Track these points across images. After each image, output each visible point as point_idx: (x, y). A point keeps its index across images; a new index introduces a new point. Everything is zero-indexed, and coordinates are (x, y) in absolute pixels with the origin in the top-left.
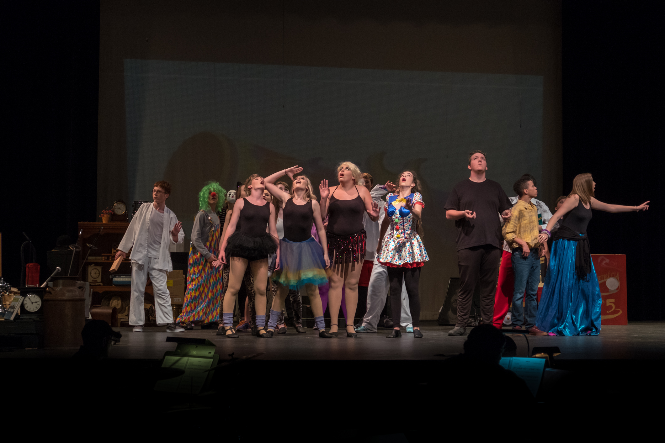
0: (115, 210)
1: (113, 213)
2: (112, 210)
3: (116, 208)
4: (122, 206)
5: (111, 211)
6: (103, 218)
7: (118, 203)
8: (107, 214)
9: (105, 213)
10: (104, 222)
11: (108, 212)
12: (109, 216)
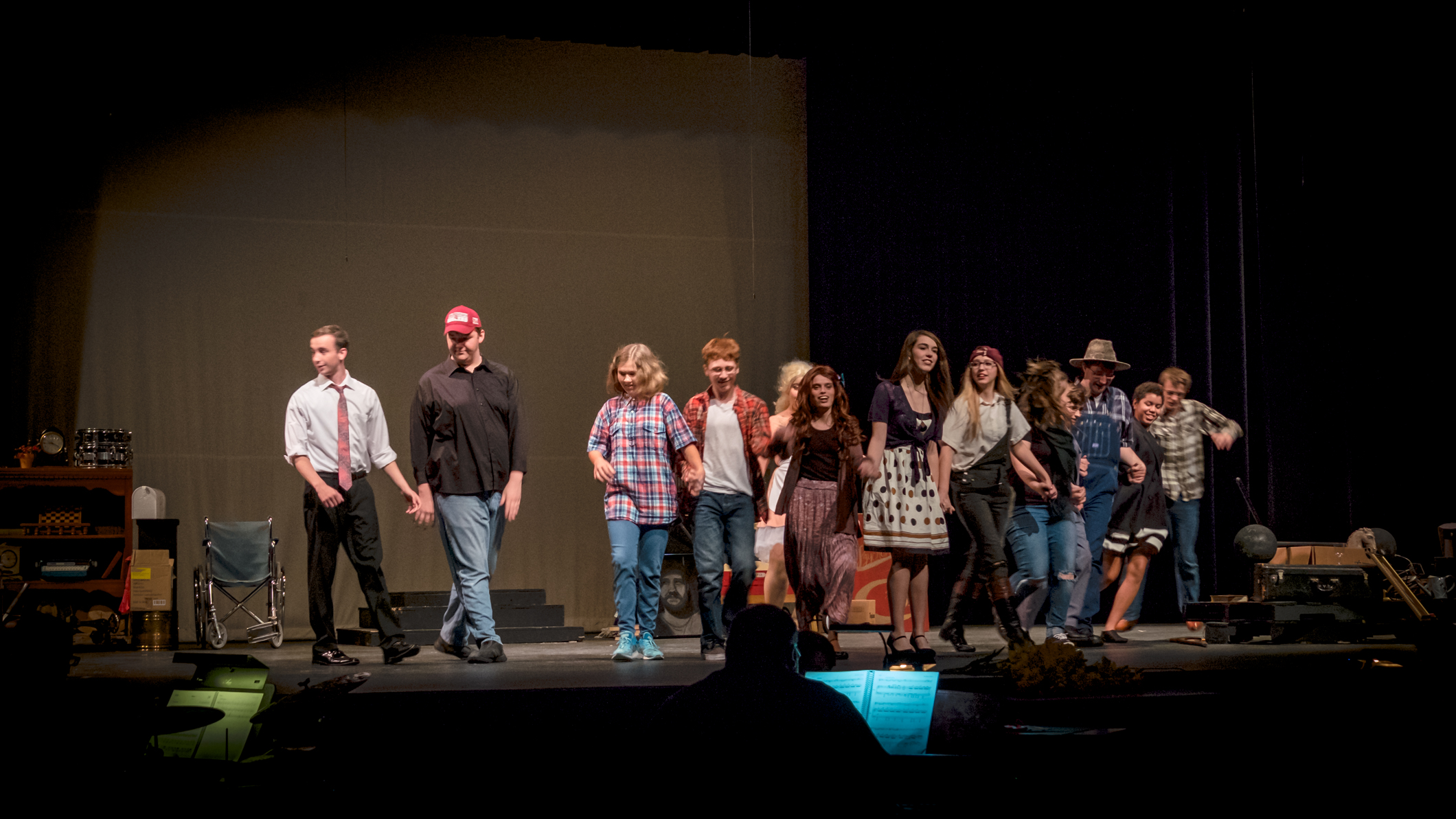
0: (44, 445)
1: (39, 451)
2: (39, 446)
3: (44, 441)
4: (57, 439)
5: (35, 448)
6: (22, 460)
7: (49, 434)
8: (29, 452)
9: (26, 450)
10: (23, 466)
11: (31, 449)
12: (32, 456)
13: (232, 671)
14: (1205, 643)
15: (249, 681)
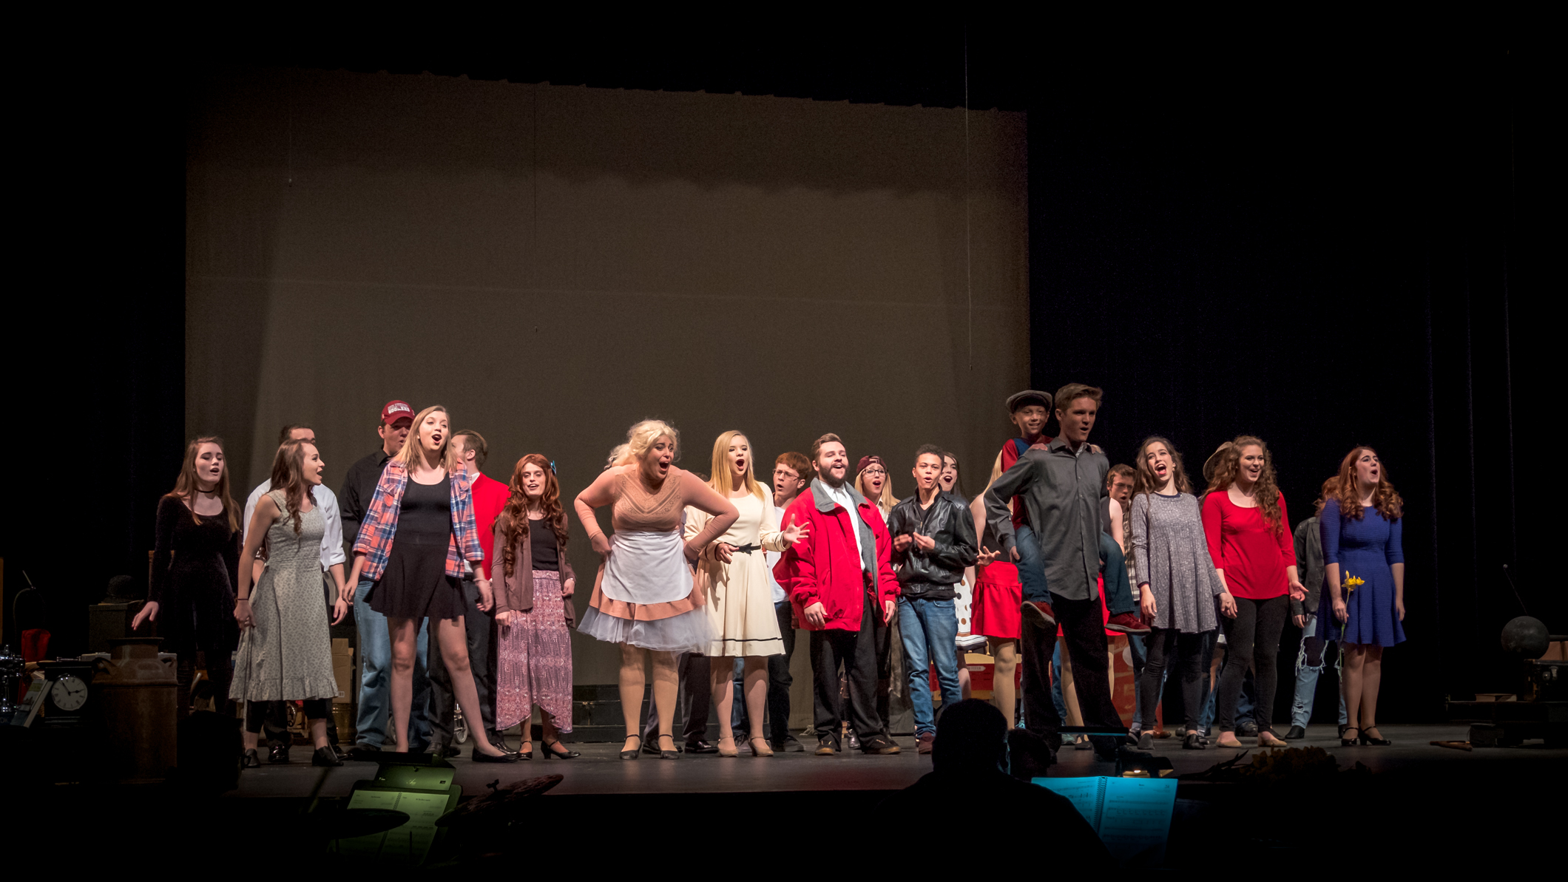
13: (416, 771)
14: (1470, 746)
15: (434, 782)
